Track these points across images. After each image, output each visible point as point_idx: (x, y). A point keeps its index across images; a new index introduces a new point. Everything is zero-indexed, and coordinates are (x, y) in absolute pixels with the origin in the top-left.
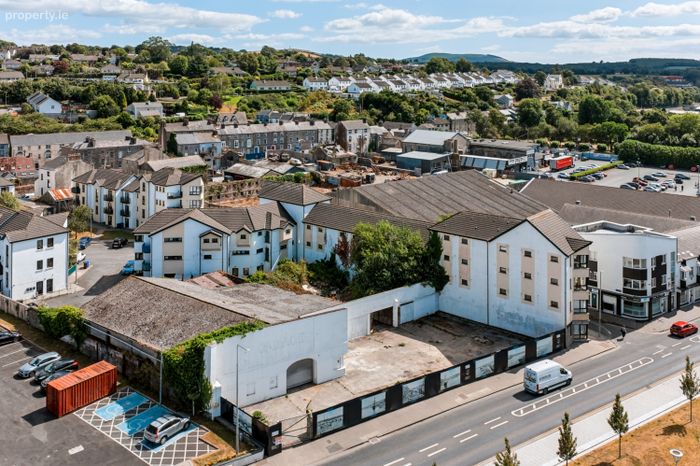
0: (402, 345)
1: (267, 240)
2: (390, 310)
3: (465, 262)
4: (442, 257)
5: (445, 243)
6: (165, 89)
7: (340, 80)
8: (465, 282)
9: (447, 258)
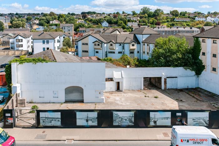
0: (156, 97)
1: (123, 48)
2: (160, 79)
3: (214, 56)
4: (201, 53)
5: (202, 44)
6: (143, 21)
7: (212, 17)
8: (214, 70)
9: (204, 54)
